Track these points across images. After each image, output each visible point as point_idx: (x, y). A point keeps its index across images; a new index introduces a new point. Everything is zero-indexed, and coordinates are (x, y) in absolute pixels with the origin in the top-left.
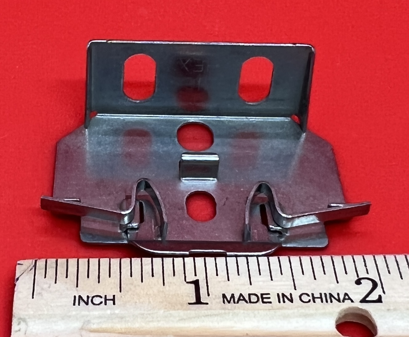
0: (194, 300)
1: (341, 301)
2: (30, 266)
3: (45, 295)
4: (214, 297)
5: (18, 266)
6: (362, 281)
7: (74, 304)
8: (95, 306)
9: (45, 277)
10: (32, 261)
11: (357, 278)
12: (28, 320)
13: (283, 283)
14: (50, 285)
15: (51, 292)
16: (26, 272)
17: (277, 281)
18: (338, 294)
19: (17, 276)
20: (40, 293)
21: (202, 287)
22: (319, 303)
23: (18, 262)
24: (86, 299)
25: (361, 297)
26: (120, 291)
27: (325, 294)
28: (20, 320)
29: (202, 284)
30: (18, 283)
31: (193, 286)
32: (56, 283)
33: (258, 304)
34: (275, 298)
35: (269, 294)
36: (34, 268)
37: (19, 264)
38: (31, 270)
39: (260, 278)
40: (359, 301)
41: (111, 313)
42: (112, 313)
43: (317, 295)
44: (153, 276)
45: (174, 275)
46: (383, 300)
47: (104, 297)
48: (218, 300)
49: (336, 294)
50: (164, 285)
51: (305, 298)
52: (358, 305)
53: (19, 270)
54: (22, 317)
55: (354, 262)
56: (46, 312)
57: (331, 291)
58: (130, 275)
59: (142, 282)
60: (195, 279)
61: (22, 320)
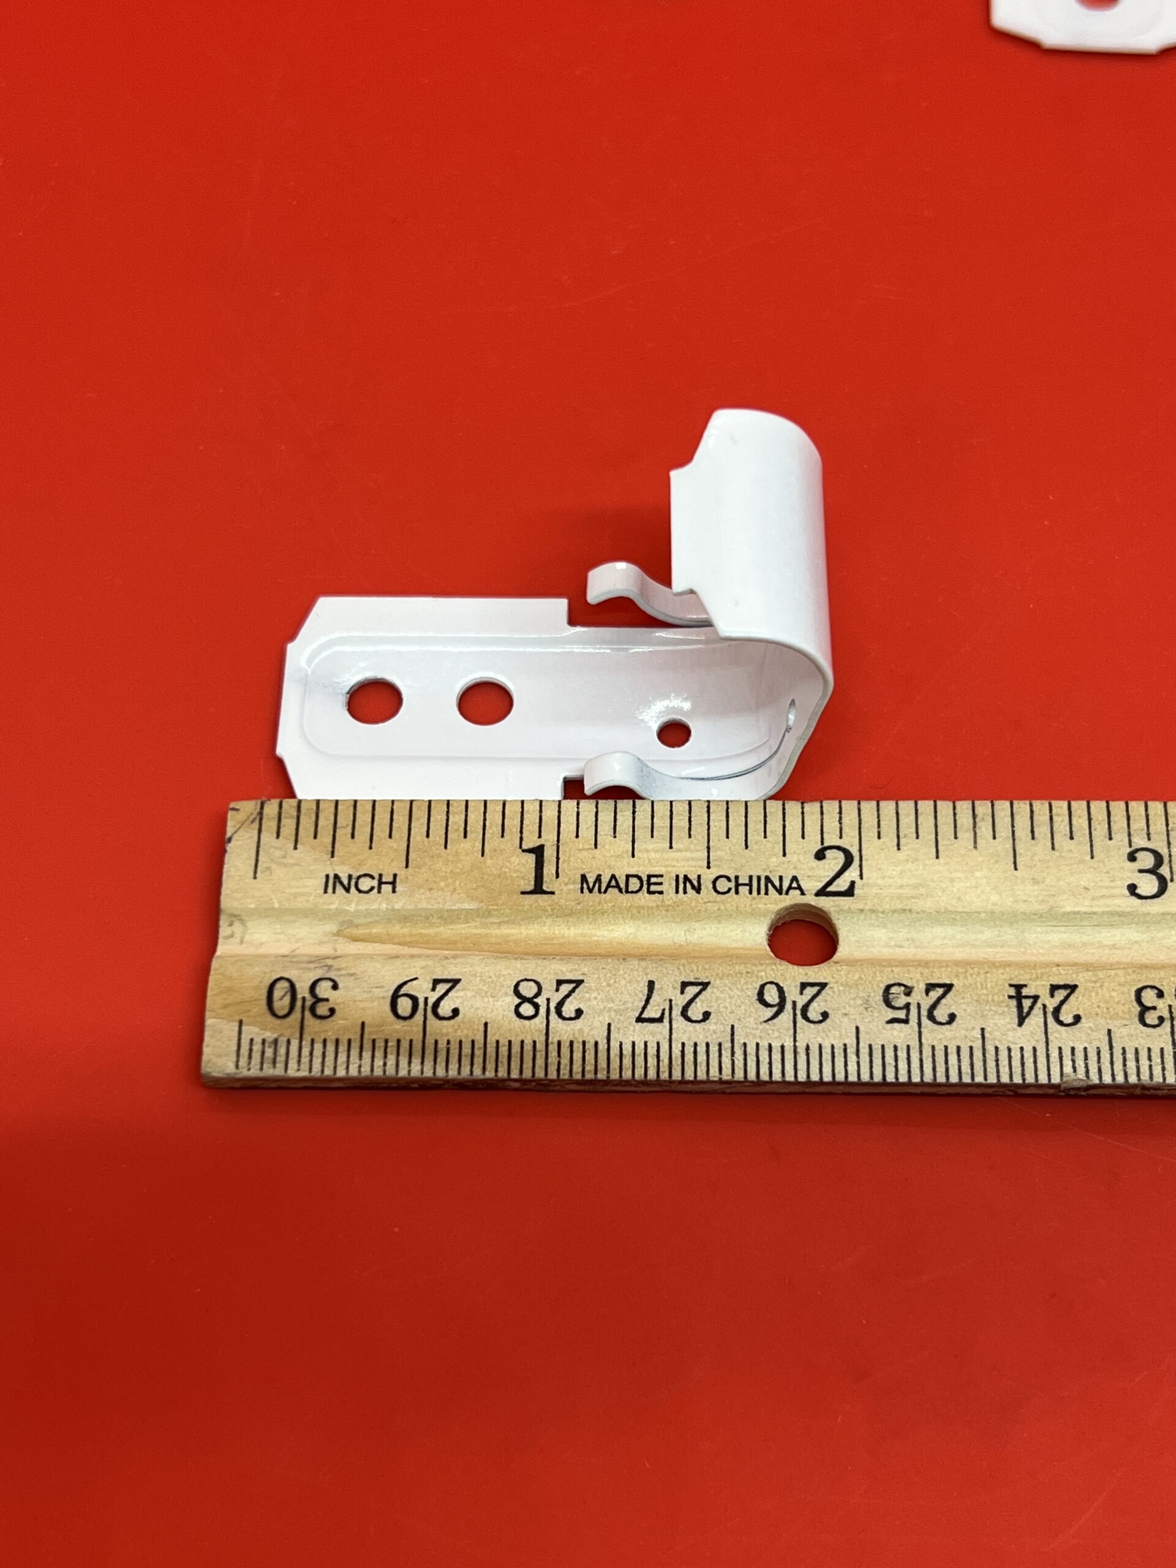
0: (531, 887)
1: (784, 892)
2: (251, 814)
3: (278, 872)
4: (566, 880)
5: (230, 814)
6: (828, 853)
7: (326, 892)
8: (362, 895)
9: (278, 836)
10: (257, 803)
11: (819, 847)
12: (246, 918)
13: (688, 854)
14: (286, 854)
15: (285, 865)
16: (245, 825)
17: (680, 850)
18: (781, 878)
19: (229, 832)
20: (268, 868)
21: (549, 861)
22: (745, 895)
23: (232, 805)
24: (346, 882)
25: (820, 885)
26: (407, 866)
27: (759, 878)
28: (233, 919)
29: (549, 854)
30: (230, 847)
31: (531, 858)
32: (295, 848)
33: (640, 894)
34: (670, 884)
35: (662, 876)
36: (258, 817)
37: (233, 809)
38: (253, 822)
39: (651, 845)
40: (814, 892)
41: (387, 908)
42: (390, 907)
43: (743, 880)
44: (465, 836)
45: (503, 836)
46: (856, 892)
47: (376, 876)
48: (571, 887)
49: (778, 878)
50: (483, 855)
51: (722, 885)
52: (810, 899)
53: (232, 822)
54: (236, 912)
55: (822, 813)
56: (277, 906)
57: (770, 872)
58: (425, 834)
59: (446, 847)
60: (538, 844)
61: (235, 917)
